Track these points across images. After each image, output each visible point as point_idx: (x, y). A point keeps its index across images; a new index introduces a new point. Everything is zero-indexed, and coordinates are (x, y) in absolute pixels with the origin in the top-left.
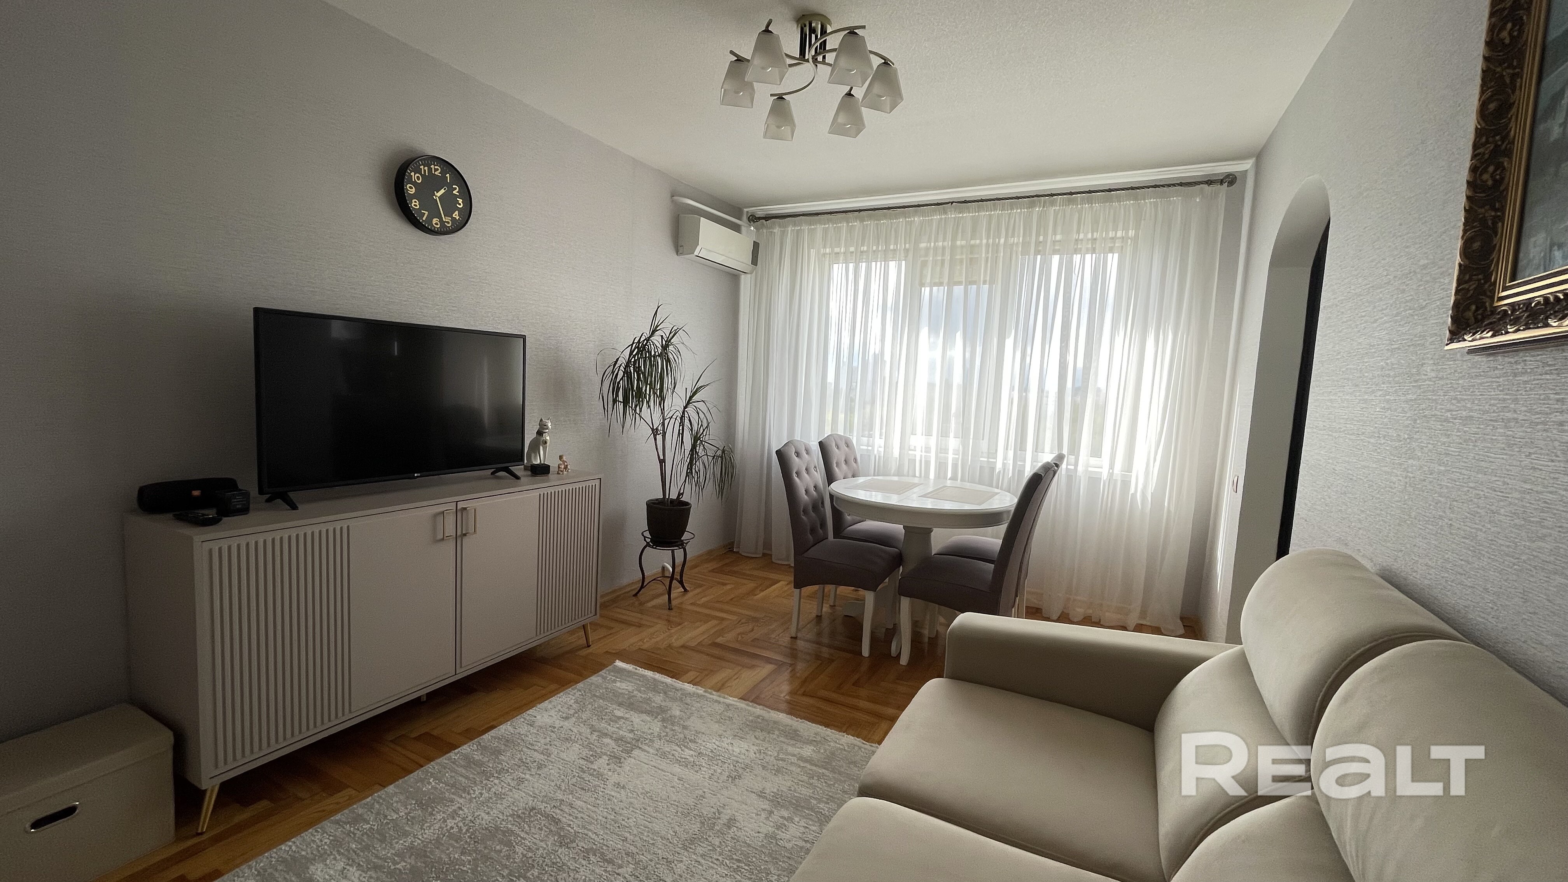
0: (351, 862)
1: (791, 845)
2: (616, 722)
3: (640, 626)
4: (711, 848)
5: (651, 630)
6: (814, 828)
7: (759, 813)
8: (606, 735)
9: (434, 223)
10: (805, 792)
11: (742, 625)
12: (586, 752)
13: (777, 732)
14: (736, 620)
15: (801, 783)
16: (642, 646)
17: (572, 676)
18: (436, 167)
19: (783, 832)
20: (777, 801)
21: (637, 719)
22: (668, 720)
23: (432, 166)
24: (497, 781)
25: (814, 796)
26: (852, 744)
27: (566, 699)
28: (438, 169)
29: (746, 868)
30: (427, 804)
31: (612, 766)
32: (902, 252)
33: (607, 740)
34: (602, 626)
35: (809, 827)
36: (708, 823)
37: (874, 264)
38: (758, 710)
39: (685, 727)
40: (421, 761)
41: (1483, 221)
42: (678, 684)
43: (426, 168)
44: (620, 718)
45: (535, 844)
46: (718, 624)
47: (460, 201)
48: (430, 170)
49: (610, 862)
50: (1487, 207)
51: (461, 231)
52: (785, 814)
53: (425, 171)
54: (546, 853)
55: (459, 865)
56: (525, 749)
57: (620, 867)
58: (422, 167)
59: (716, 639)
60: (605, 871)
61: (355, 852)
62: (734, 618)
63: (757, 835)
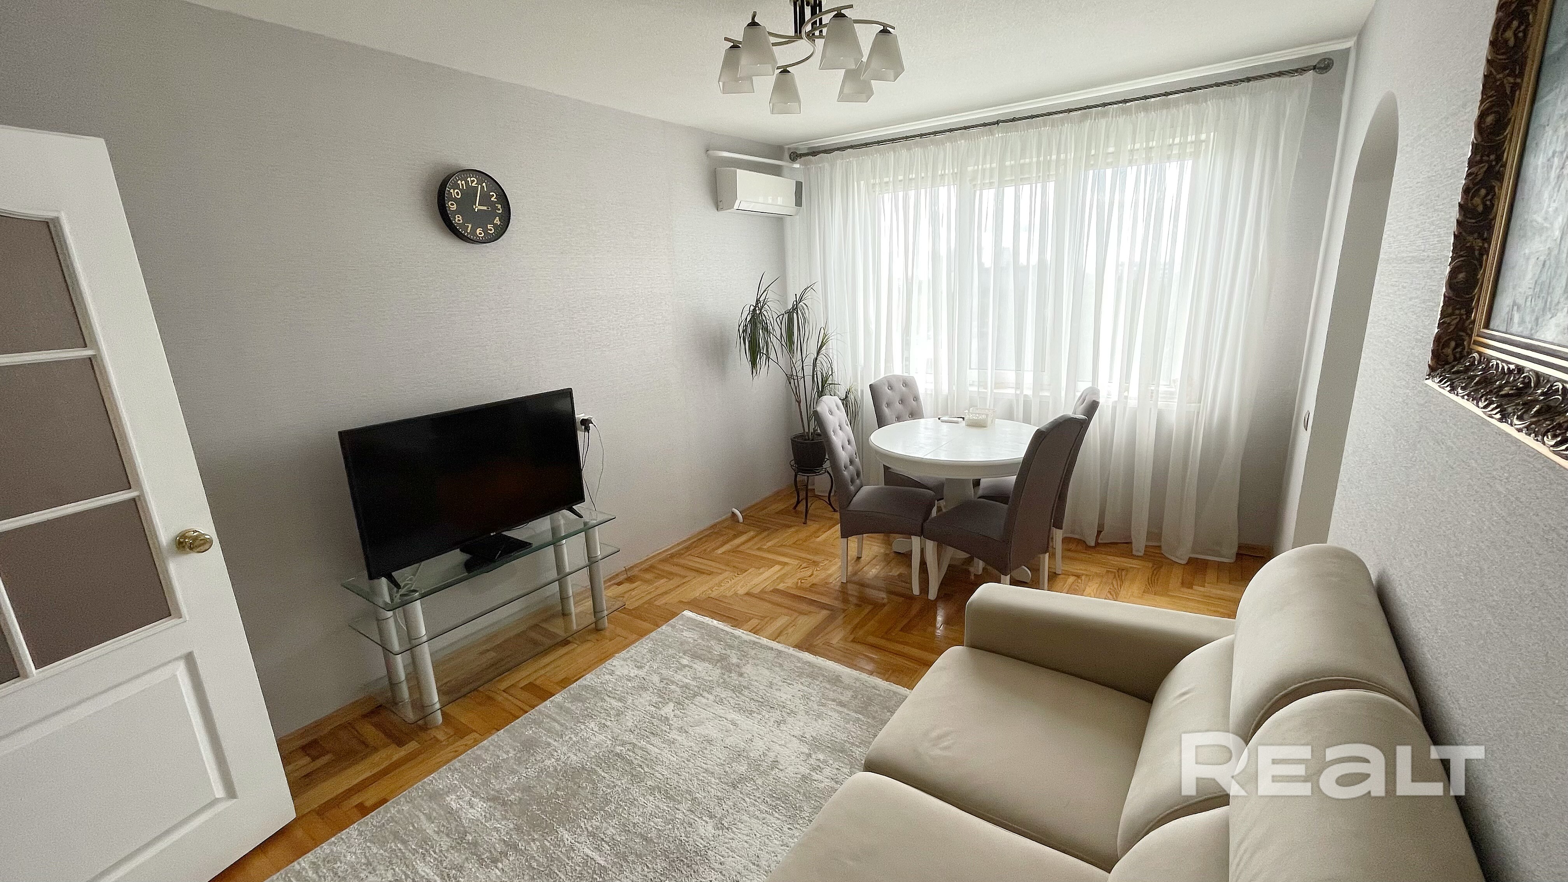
0: (475, 794)
1: (823, 785)
2: (682, 670)
3: (710, 573)
4: (755, 788)
5: (721, 577)
6: (845, 770)
7: (799, 756)
8: (673, 682)
9: (478, 234)
10: (841, 736)
11: (802, 570)
12: (655, 699)
13: (821, 678)
14: (797, 565)
15: (838, 728)
16: (710, 594)
17: (646, 625)
18: (472, 179)
19: (817, 774)
20: (816, 744)
21: (700, 667)
22: (728, 668)
23: (469, 179)
24: (583, 727)
25: (849, 740)
26: (887, 690)
27: (642, 647)
28: (474, 181)
29: (783, 805)
30: (529, 746)
31: (677, 712)
32: (951, 176)
33: (673, 687)
34: (676, 575)
35: (841, 768)
36: (755, 765)
37: (923, 191)
38: (807, 656)
39: (741, 675)
40: (526, 708)
41: (1471, 249)
42: (738, 632)
43: (463, 182)
44: (685, 666)
45: (613, 782)
46: (781, 569)
47: (499, 206)
48: (467, 182)
49: (671, 798)
50: (1476, 235)
51: (505, 234)
52: (821, 757)
53: (462, 185)
54: (621, 790)
55: (556, 799)
56: (606, 698)
57: (680, 803)
58: (459, 182)
59: (778, 585)
60: (668, 806)
61: (477, 786)
62: (796, 562)
63: (795, 775)
